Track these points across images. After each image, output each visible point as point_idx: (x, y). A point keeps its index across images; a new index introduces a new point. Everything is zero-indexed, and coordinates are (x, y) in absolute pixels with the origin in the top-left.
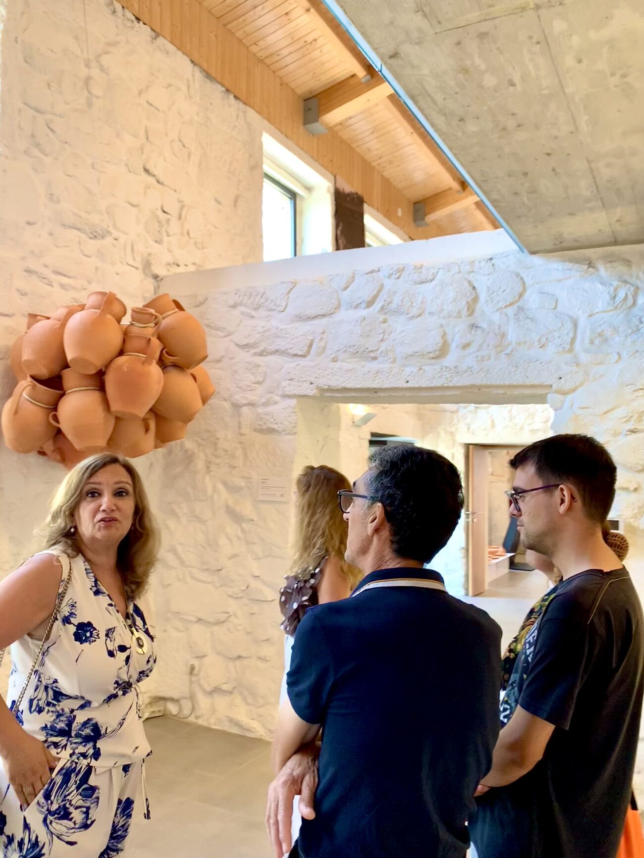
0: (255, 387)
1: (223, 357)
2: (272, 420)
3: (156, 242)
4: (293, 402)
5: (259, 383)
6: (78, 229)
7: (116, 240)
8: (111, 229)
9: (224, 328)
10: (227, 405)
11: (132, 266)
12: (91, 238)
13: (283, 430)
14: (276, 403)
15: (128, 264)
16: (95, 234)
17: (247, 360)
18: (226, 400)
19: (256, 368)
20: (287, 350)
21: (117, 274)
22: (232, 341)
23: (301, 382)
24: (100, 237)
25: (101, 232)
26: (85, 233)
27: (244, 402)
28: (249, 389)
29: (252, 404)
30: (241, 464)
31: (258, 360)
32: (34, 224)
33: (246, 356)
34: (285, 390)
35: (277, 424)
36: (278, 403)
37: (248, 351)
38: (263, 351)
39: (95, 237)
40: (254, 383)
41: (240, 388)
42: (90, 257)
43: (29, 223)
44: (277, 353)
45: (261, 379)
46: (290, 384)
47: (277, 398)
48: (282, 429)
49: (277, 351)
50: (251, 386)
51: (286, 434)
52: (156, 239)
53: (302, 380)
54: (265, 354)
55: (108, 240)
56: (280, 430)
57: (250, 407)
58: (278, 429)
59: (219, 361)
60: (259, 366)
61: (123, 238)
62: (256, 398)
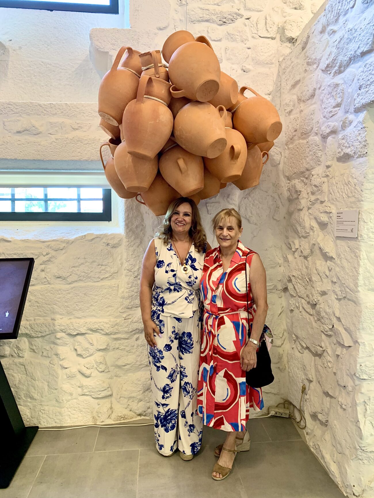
0: (336, 111)
1: (315, 90)
2: (346, 144)
3: (296, 9)
4: (362, 116)
5: (338, 105)
6: (207, 21)
7: (248, 19)
8: (242, 12)
9: (315, 59)
10: (317, 139)
11: (266, 38)
12: (221, 25)
13: (355, 153)
14: (351, 123)
15: (260, 37)
16: (224, 20)
17: (329, 84)
18: (317, 134)
19: (336, 89)
20: (356, 52)
21: (249, 48)
22: (320, 69)
23: (368, 86)
24: (230, 21)
25: (229, 17)
26: (214, 22)
27: (328, 131)
28: (331, 115)
29: (334, 132)
30: (326, 199)
31: (338, 79)
32: (165, 28)
33: (328, 80)
34: (356, 102)
35: (350, 147)
36: (352, 122)
37: (330, 73)
38: (340, 67)
39: (225, 22)
40: (334, 107)
41: (324, 117)
42: (220, 40)
43: (160, 29)
44: (352, 62)
45: (339, 100)
46: (359, 95)
47: (351, 117)
48: (353, 152)
49: (350, 59)
50: (331, 112)
51: (357, 158)
52: (294, 6)
53: (369, 83)
54: (342, 69)
55: (240, 22)
56: (351, 153)
57: (333, 136)
58: (350, 153)
59: (313, 96)
60: (337, 85)
61: (254, 16)
62: (337, 124)
